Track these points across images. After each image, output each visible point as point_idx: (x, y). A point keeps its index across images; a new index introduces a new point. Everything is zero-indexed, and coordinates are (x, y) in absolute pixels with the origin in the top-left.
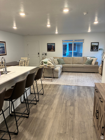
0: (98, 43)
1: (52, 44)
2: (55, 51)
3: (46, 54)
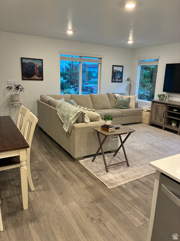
0: (123, 67)
1: (33, 62)
2: (42, 80)
3: (17, 88)
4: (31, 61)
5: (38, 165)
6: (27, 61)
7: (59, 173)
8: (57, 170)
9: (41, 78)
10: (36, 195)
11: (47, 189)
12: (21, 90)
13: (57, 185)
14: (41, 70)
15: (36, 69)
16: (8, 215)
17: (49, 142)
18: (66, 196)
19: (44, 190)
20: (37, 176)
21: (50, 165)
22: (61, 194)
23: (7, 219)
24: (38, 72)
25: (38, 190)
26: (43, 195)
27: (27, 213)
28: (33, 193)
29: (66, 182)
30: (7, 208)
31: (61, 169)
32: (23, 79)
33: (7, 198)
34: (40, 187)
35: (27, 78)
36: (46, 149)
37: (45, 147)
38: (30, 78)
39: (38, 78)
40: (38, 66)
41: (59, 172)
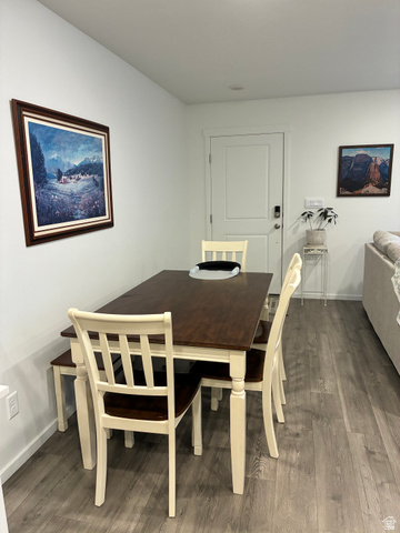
1: (369, 153)
2: (388, 194)
3: (324, 215)
4: (361, 152)
5: (315, 401)
6: (353, 153)
7: (357, 441)
8: (357, 431)
9: (384, 190)
10: (275, 470)
11: (307, 468)
12: (330, 221)
13: (338, 469)
14: (386, 171)
15: (372, 169)
16: (201, 488)
17: (371, 351)
18: (345, 511)
19: (300, 467)
20: (300, 427)
21: (344, 411)
22: (336, 498)
23: (194, 495)
24: (378, 175)
25: (286, 462)
26: (292, 479)
27: (237, 505)
28: (272, 463)
29: (366, 471)
30: (206, 471)
31: (372, 431)
32: (339, 195)
33: (217, 449)
34: (294, 456)
35: (348, 193)
36: (356, 366)
37: (354, 362)
38: (356, 192)
39: (377, 191)
40: (379, 163)
41: (359, 435)
